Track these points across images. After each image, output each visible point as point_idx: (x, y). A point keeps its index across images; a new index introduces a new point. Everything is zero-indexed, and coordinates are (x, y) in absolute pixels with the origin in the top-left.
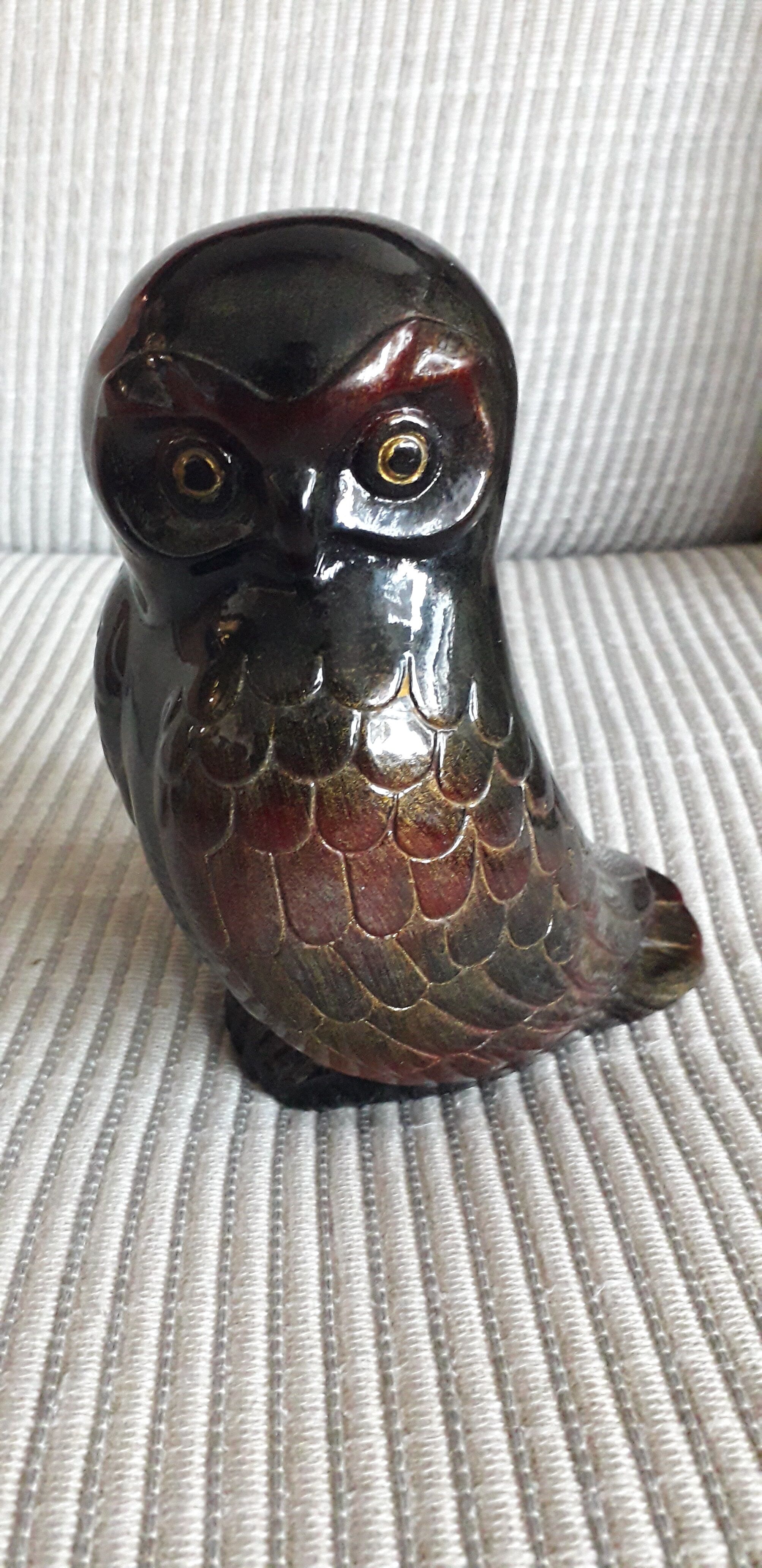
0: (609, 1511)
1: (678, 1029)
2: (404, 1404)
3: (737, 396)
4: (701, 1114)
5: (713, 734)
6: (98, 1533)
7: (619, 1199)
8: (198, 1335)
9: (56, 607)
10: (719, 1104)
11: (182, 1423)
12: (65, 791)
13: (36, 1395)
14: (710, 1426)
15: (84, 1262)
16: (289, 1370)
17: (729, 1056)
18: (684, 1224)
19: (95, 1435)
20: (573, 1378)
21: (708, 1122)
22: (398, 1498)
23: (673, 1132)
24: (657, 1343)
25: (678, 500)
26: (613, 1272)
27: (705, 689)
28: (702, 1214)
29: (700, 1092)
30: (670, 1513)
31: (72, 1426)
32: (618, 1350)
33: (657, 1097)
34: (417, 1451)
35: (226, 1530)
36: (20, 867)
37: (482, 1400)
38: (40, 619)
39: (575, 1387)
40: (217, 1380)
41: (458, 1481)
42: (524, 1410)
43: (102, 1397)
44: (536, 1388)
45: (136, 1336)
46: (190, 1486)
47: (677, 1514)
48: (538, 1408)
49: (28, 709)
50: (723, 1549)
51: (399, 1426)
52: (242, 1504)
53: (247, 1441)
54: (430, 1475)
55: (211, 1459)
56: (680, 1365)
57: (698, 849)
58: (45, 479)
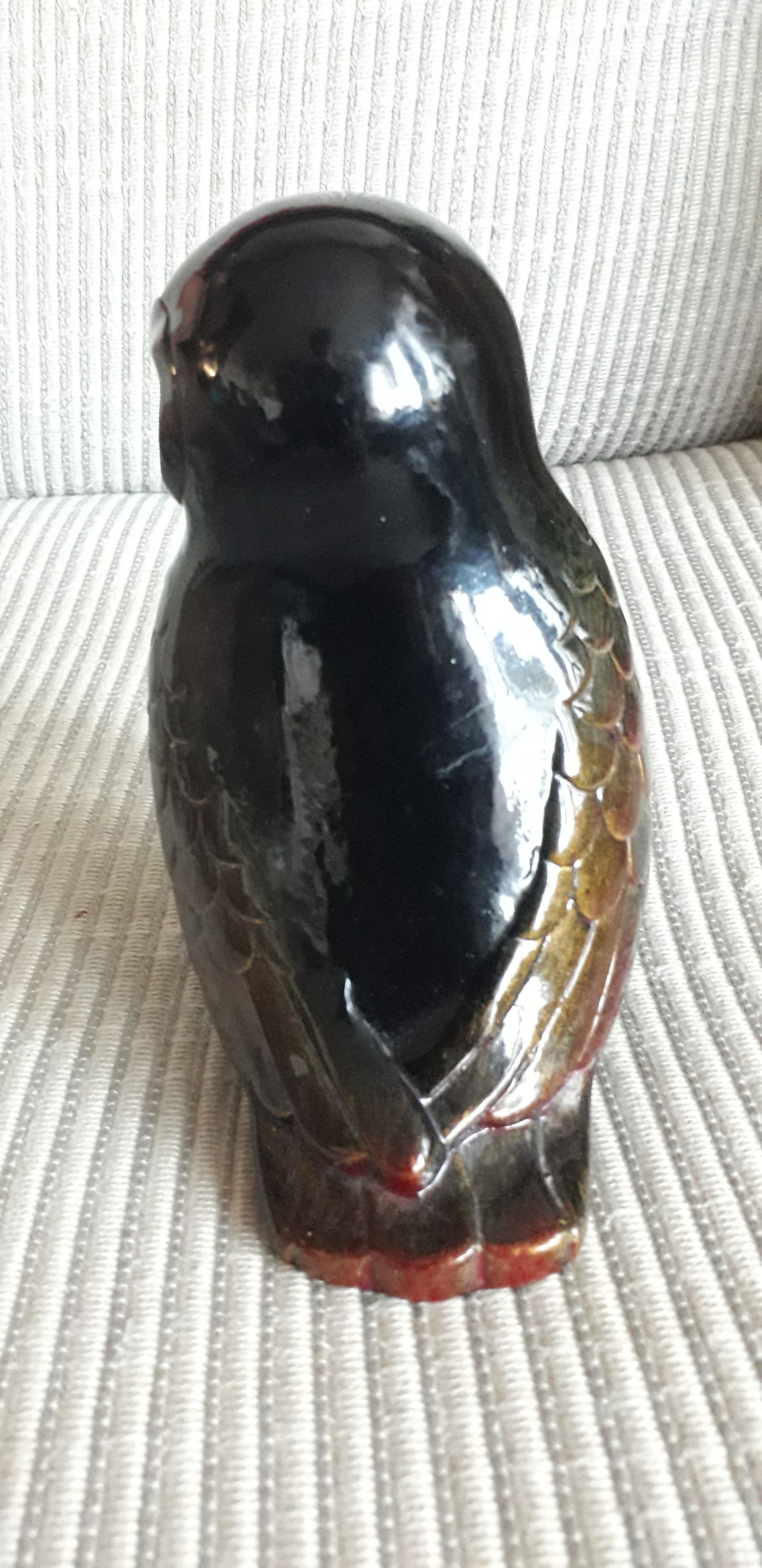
0: (619, 1420)
1: (687, 952)
2: (434, 1332)
3: (741, 291)
4: (706, 1039)
5: (721, 650)
6: (165, 1460)
7: (629, 1130)
8: (246, 1281)
9: (74, 555)
10: (723, 1028)
11: (235, 1360)
12: (96, 744)
13: (104, 1339)
14: (711, 1339)
15: (142, 1215)
16: (329, 1309)
17: (736, 978)
18: (688, 1151)
19: (158, 1374)
20: (586, 1301)
21: (714, 1047)
22: (430, 1418)
23: (679, 1058)
24: (664, 1265)
25: (686, 401)
26: (622, 1202)
27: (713, 602)
28: (706, 1139)
29: (706, 1016)
30: (674, 1419)
31: (138, 1366)
32: (627, 1273)
33: (666, 1023)
34: (446, 1375)
35: (279, 1454)
36: (58, 823)
37: (504, 1325)
38: (60, 567)
39: (588, 1309)
40: (266, 1320)
41: (484, 1399)
42: (542, 1332)
43: (163, 1339)
44: (552, 1312)
45: (191, 1283)
46: (244, 1416)
47: (681, 1420)
48: (555, 1330)
49: (56, 663)
50: (722, 1451)
51: (429, 1353)
52: (291, 1431)
53: (293, 1374)
54: (459, 1396)
55: (263, 1391)
56: (684, 1283)
57: (706, 767)
58: (55, 424)
